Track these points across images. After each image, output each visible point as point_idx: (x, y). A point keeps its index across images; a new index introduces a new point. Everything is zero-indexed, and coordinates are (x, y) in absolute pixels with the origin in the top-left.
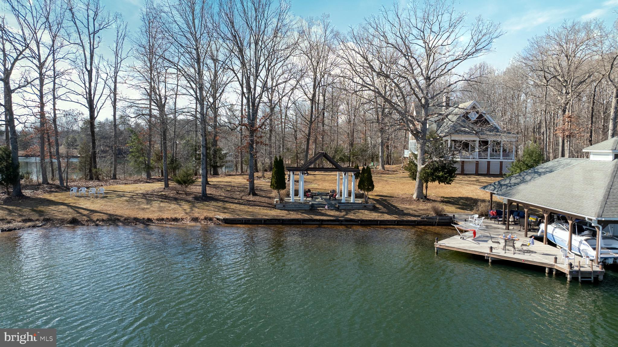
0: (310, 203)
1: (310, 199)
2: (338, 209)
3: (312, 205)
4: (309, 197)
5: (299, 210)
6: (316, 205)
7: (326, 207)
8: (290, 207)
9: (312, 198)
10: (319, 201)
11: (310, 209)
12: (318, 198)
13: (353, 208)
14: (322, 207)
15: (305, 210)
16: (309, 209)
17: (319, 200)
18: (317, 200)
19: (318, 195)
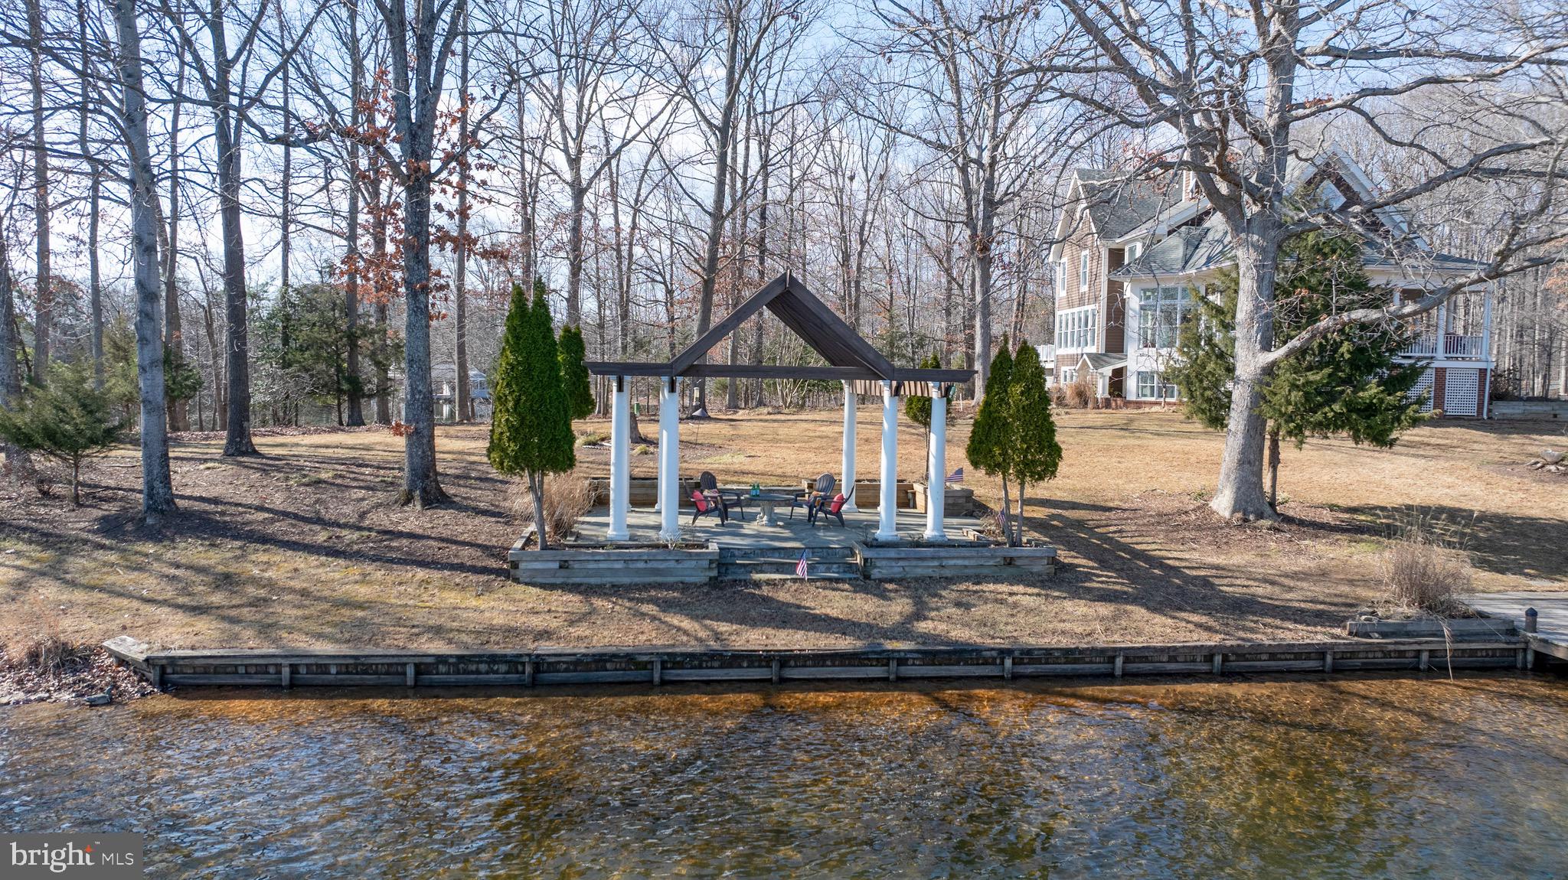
0: (713, 547)
1: (710, 522)
2: (867, 577)
3: (724, 561)
4: (707, 513)
5: (646, 587)
6: (746, 555)
7: (801, 570)
8: (598, 572)
9: (724, 515)
10: (758, 536)
11: (714, 583)
12: (752, 518)
13: (947, 573)
14: (779, 568)
15: (685, 587)
16: (702, 577)
17: (759, 526)
18: (749, 528)
19: (750, 503)
